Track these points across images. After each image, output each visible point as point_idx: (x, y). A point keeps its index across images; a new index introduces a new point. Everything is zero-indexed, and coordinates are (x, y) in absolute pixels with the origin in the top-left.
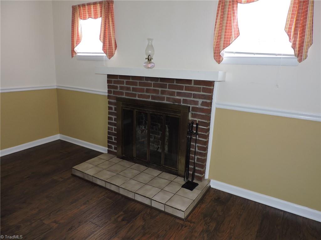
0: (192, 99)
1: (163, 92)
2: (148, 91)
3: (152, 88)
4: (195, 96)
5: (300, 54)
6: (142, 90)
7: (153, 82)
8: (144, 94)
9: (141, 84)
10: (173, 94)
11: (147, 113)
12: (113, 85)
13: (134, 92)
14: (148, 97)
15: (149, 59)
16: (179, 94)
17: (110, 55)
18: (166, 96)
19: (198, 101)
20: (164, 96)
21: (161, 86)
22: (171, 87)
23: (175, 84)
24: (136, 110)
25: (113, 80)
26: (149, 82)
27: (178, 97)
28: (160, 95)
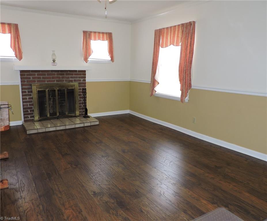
0: (78, 79)
1: (63, 78)
2: (53, 78)
3: (56, 76)
4: (79, 77)
5: (112, 59)
6: (50, 78)
7: (56, 73)
8: (51, 79)
9: (48, 75)
10: (68, 78)
11: (55, 90)
12: (26, 77)
13: (43, 80)
14: (54, 81)
15: (54, 61)
16: (71, 77)
17: (20, 58)
18: (64, 79)
19: (81, 80)
20: (63, 79)
21: (61, 75)
22: (67, 74)
23: (69, 73)
24: (47, 89)
25: (26, 73)
26: (54, 73)
27: (71, 79)
28: (61, 79)
